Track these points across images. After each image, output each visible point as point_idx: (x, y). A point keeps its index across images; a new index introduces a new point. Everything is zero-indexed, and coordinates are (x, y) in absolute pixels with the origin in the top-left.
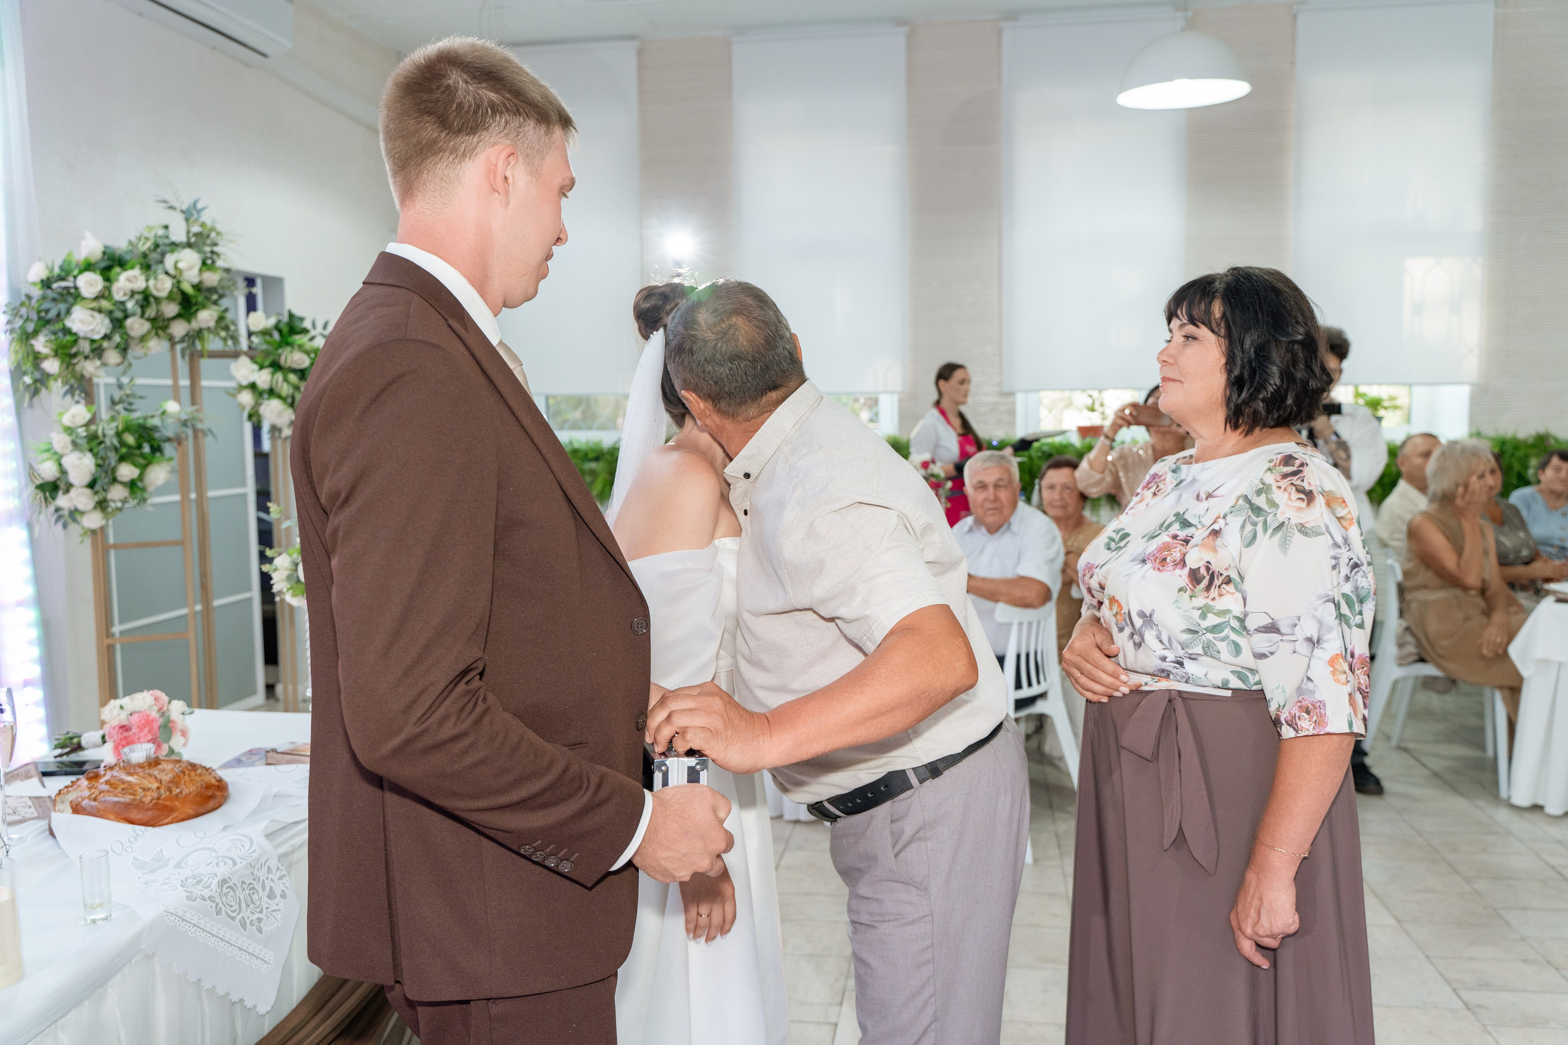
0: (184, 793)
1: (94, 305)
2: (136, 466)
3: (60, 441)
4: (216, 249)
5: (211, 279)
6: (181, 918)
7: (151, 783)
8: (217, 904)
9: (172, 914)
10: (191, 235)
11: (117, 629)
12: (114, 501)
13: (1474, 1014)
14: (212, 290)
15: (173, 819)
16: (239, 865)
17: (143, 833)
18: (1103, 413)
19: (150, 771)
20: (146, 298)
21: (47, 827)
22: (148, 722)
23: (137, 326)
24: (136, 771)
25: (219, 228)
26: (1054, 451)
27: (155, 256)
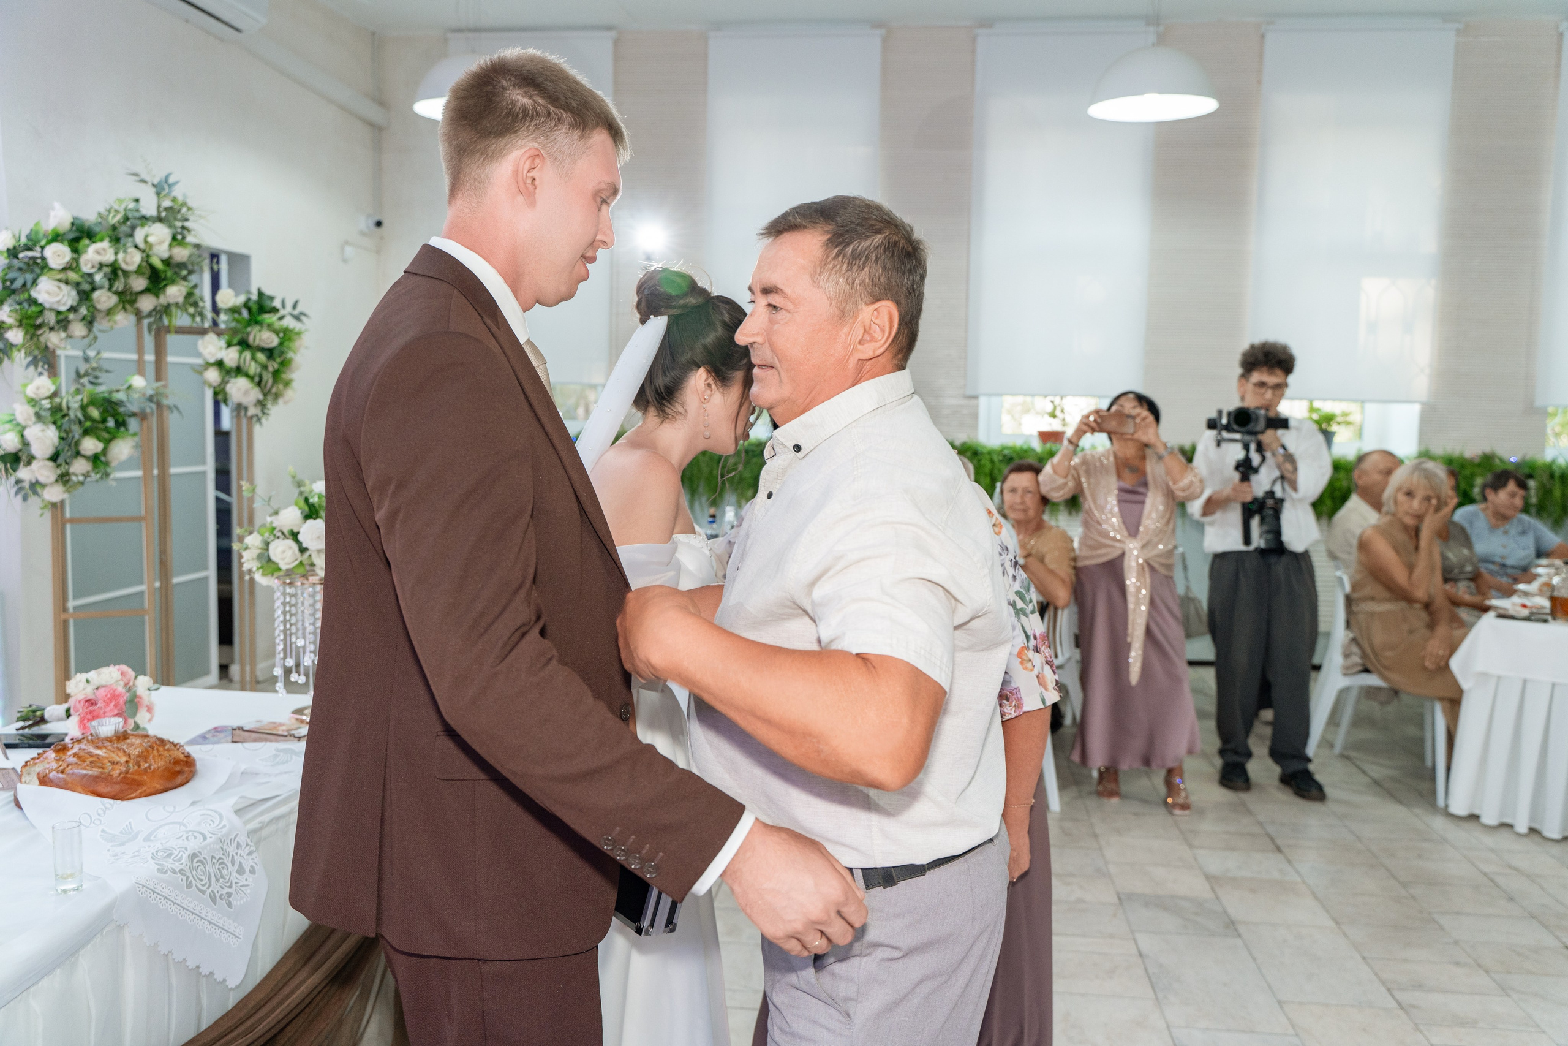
0: (152, 767)
1: (61, 276)
2: (100, 440)
3: (23, 412)
4: (186, 224)
5: (181, 254)
6: (152, 890)
7: (119, 757)
8: (188, 878)
9: (143, 886)
10: (161, 209)
11: (71, 604)
12: (76, 475)
13: (1407, 1013)
14: (182, 265)
15: (141, 793)
16: (209, 840)
17: (112, 806)
18: (1064, 420)
19: (119, 745)
20: (114, 271)
21: (13, 798)
22: (114, 697)
23: (104, 299)
24: (105, 745)
25: (190, 203)
26: (1014, 455)
27: (125, 229)
